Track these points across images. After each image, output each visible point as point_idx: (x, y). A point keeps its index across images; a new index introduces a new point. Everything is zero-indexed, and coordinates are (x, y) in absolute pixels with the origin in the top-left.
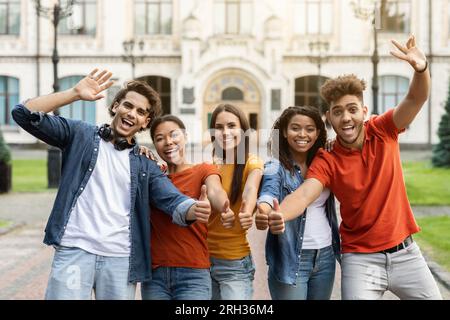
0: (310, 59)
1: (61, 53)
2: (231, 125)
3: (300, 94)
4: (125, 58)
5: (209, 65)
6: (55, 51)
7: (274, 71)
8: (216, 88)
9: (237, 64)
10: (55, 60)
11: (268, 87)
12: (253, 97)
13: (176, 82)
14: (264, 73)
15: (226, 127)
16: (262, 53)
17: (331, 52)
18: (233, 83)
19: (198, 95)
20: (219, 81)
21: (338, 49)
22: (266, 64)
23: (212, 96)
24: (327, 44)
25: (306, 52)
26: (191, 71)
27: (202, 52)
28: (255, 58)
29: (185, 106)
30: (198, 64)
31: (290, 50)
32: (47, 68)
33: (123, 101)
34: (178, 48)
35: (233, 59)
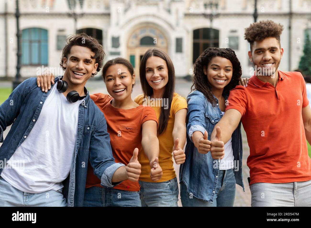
0: (205, 15)
1: (22, 10)
2: (160, 68)
3: (197, 41)
4: (70, 15)
5: (130, 20)
6: (17, 9)
7: (178, 24)
8: (136, 37)
9: (151, 20)
10: (17, 15)
11: (173, 36)
12: (162, 43)
13: (107, 32)
14: (170, 26)
15: (156, 70)
16: (169, 11)
17: (220, 11)
18: (148, 33)
19: (123, 42)
20: (138, 32)
21: (224, 8)
22: (172, 19)
23: (132, 43)
24: (217, 5)
25: (202, 10)
26: (117, 24)
27: (126, 11)
28: (164, 14)
29: (114, 50)
30: (123, 20)
31: (189, 9)
32: (12, 22)
33: (70, 56)
34: (108, 7)
35: (147, 15)
